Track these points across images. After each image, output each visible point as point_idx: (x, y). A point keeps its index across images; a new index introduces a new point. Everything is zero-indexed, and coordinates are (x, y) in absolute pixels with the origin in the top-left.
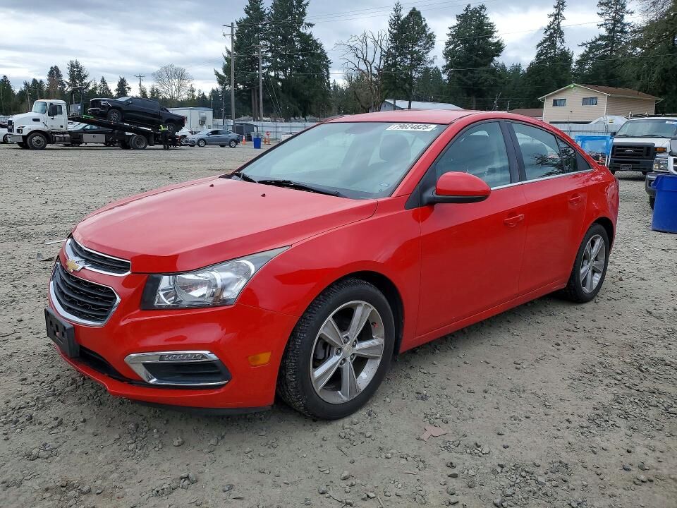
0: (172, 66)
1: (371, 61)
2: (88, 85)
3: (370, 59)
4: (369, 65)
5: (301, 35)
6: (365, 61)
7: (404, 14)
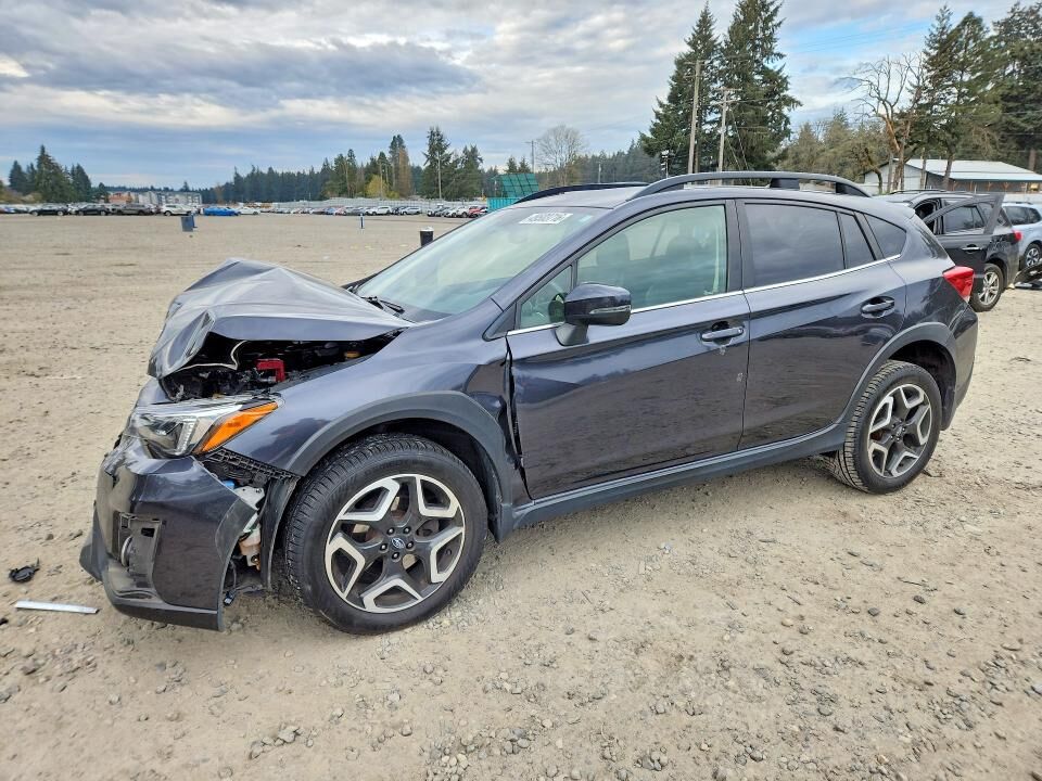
0: (563, 127)
1: (892, 100)
2: (449, 158)
3: (892, 98)
4: (889, 107)
5: (765, 72)
6: (884, 101)
7: (954, 22)
